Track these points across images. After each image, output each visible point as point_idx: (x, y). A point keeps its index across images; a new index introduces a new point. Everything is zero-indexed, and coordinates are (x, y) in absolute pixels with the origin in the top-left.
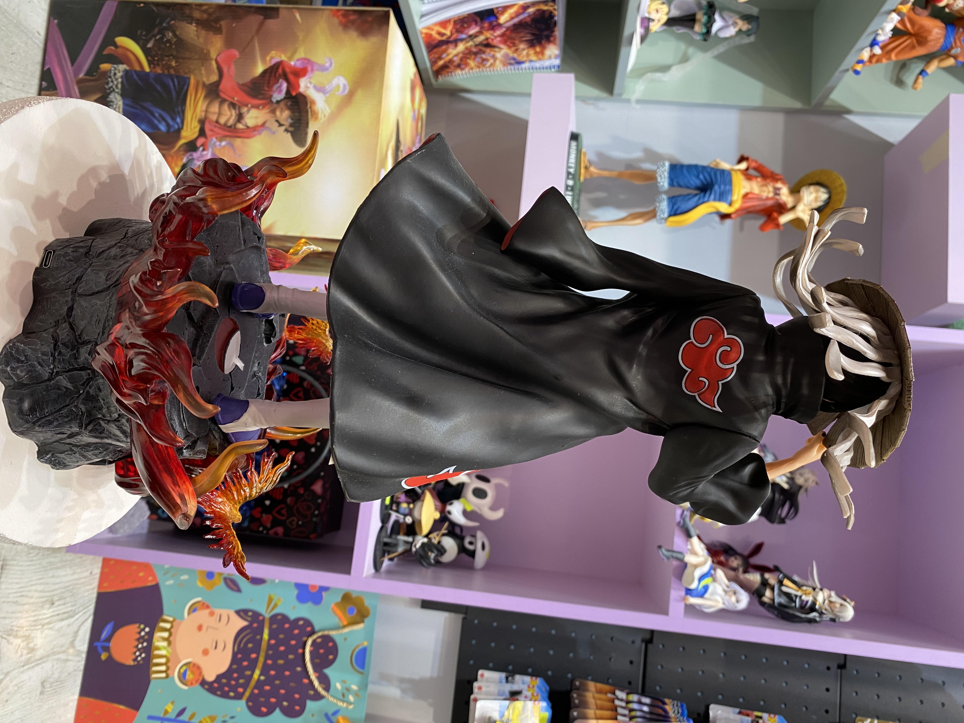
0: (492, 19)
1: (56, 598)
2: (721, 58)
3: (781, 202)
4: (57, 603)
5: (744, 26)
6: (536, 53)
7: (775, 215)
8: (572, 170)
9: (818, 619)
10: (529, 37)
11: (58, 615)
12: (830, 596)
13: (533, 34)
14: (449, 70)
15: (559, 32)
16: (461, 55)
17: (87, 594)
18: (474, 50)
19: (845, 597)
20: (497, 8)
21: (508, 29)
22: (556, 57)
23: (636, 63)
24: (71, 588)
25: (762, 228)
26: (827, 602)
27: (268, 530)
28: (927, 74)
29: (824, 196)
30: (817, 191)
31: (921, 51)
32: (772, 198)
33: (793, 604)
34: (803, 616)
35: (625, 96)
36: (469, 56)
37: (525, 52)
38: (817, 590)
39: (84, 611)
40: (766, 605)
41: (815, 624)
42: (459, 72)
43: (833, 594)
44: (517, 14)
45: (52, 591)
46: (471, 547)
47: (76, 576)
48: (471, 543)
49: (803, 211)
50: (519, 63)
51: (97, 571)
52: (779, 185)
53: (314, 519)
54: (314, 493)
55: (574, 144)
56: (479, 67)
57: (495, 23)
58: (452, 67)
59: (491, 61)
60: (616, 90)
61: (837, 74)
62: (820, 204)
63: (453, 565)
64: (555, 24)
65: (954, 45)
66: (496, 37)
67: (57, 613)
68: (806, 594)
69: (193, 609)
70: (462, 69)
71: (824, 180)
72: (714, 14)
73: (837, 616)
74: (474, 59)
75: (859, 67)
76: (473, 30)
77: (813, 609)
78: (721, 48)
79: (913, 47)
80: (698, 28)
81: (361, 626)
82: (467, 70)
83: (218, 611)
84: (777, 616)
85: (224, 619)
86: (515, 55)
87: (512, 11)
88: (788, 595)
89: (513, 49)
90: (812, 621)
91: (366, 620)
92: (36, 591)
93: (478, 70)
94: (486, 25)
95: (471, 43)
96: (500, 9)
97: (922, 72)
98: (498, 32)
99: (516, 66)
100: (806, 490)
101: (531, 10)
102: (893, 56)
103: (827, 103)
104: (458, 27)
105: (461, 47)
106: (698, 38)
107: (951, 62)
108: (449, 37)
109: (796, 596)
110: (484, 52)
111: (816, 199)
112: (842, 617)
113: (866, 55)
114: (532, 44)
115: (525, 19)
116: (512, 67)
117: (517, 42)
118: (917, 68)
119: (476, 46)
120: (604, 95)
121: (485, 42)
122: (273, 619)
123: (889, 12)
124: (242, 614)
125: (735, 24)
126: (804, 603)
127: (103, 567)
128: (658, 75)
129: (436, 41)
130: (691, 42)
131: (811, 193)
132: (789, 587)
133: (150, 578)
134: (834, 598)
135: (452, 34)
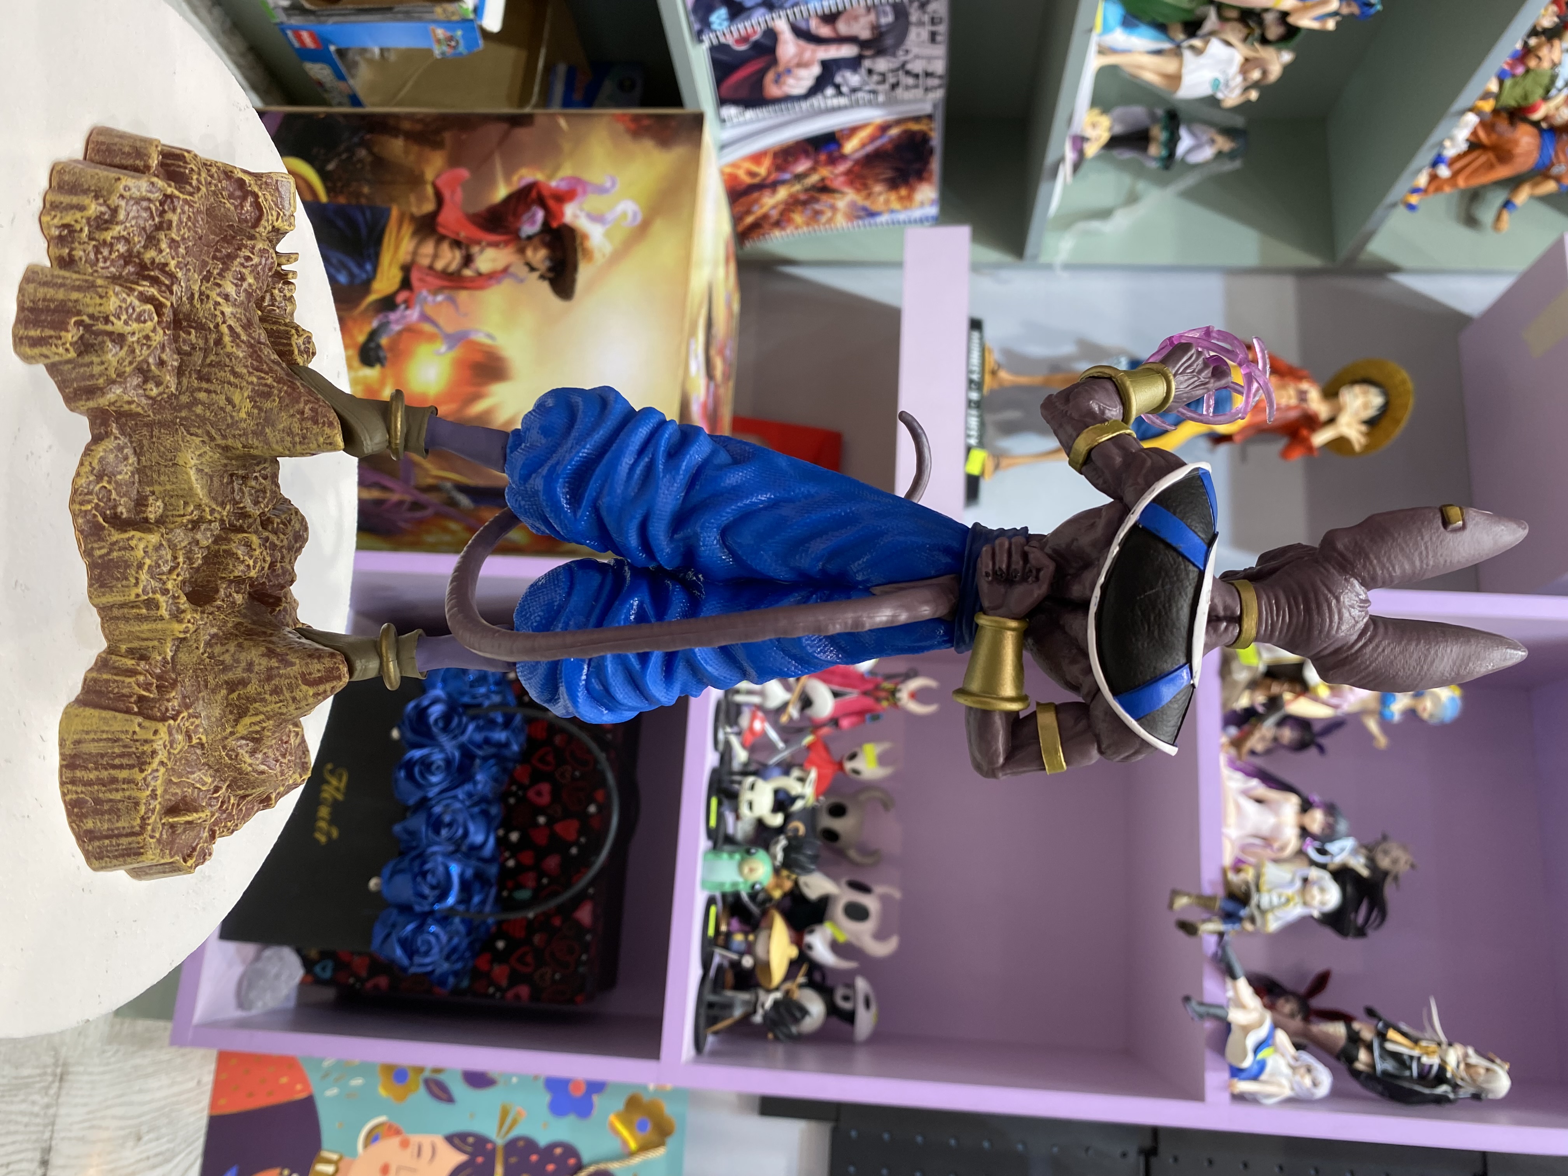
0: (833, 147)
1: (144, 1128)
2: (1190, 195)
3: (1310, 412)
4: (146, 1138)
5: (1224, 144)
6: (901, 199)
7: (1305, 432)
8: (975, 377)
9: (1451, 1096)
10: (889, 174)
11: (148, 1158)
12: (1466, 1056)
13: (897, 169)
14: (761, 231)
15: (936, 165)
16: (781, 207)
17: (192, 1119)
18: (803, 197)
19: (1492, 1055)
20: (842, 131)
21: (857, 162)
22: (932, 203)
23: (1060, 207)
24: (167, 1110)
25: (1285, 454)
26: (1462, 1066)
27: (503, 991)
28: (1514, 206)
29: (1376, 400)
30: (1365, 393)
31: (1503, 172)
32: (1295, 407)
33: (1407, 1073)
34: (1427, 1091)
35: (1044, 259)
36: (792, 207)
37: (882, 199)
38: (1444, 1046)
39: (190, 1149)
40: (1362, 1077)
41: (1448, 1106)
42: (777, 233)
43: (1471, 1051)
44: (872, 139)
45: (140, 1116)
46: (846, 1006)
47: (176, 1089)
48: (846, 998)
49: (1349, 425)
50: (872, 214)
51: (208, 1078)
52: (1305, 386)
53: (581, 969)
54: (578, 924)
55: (976, 335)
56: (808, 224)
57: (836, 154)
58: (766, 226)
59: (829, 214)
60: (1030, 250)
61: (1379, 212)
62: (1370, 413)
63: (819, 1038)
64: (931, 152)
65: (1555, 160)
66: (837, 176)
67: (145, 1155)
68: (1427, 1054)
69: (372, 1138)
70: (783, 228)
71: (1374, 374)
72: (1178, 128)
73: (1483, 1090)
74: (802, 212)
75: (1414, 199)
76: (802, 166)
77: (1441, 1078)
78: (1189, 180)
79: (1490, 167)
80: (1155, 150)
81: (660, 1152)
82: (789, 230)
83: (415, 1139)
84: (1382, 1094)
85: (427, 1152)
86: (867, 204)
87: (863, 134)
88: (1397, 1057)
89: (864, 193)
90: (1441, 1100)
91: (671, 1141)
92: (114, 1117)
93: (805, 229)
94: (823, 157)
95: (797, 187)
96: (845, 132)
97: (1507, 204)
98: (842, 168)
99: (867, 221)
100: (1396, 878)
101: (894, 132)
102: (1461, 182)
103: (1363, 257)
104: (779, 161)
105: (782, 193)
106: (1153, 165)
107: (1550, 187)
108: (764, 179)
109: (1411, 1058)
110: (816, 200)
111: (1366, 406)
112: (1492, 1091)
113: (1422, 180)
114: (893, 184)
115: (883, 145)
116: (860, 222)
117: (870, 182)
118: (1498, 198)
119: (807, 190)
120: (1007, 259)
121: (820, 185)
122: (512, 1147)
123: (1463, 112)
124: (457, 1141)
125: (1213, 141)
126: (1426, 1069)
127: (219, 1071)
128: (1095, 225)
129: (743, 186)
130: (1140, 172)
131: (1356, 396)
132: (1397, 1043)
133: (299, 1087)
134: (1474, 1059)
135: (769, 173)
